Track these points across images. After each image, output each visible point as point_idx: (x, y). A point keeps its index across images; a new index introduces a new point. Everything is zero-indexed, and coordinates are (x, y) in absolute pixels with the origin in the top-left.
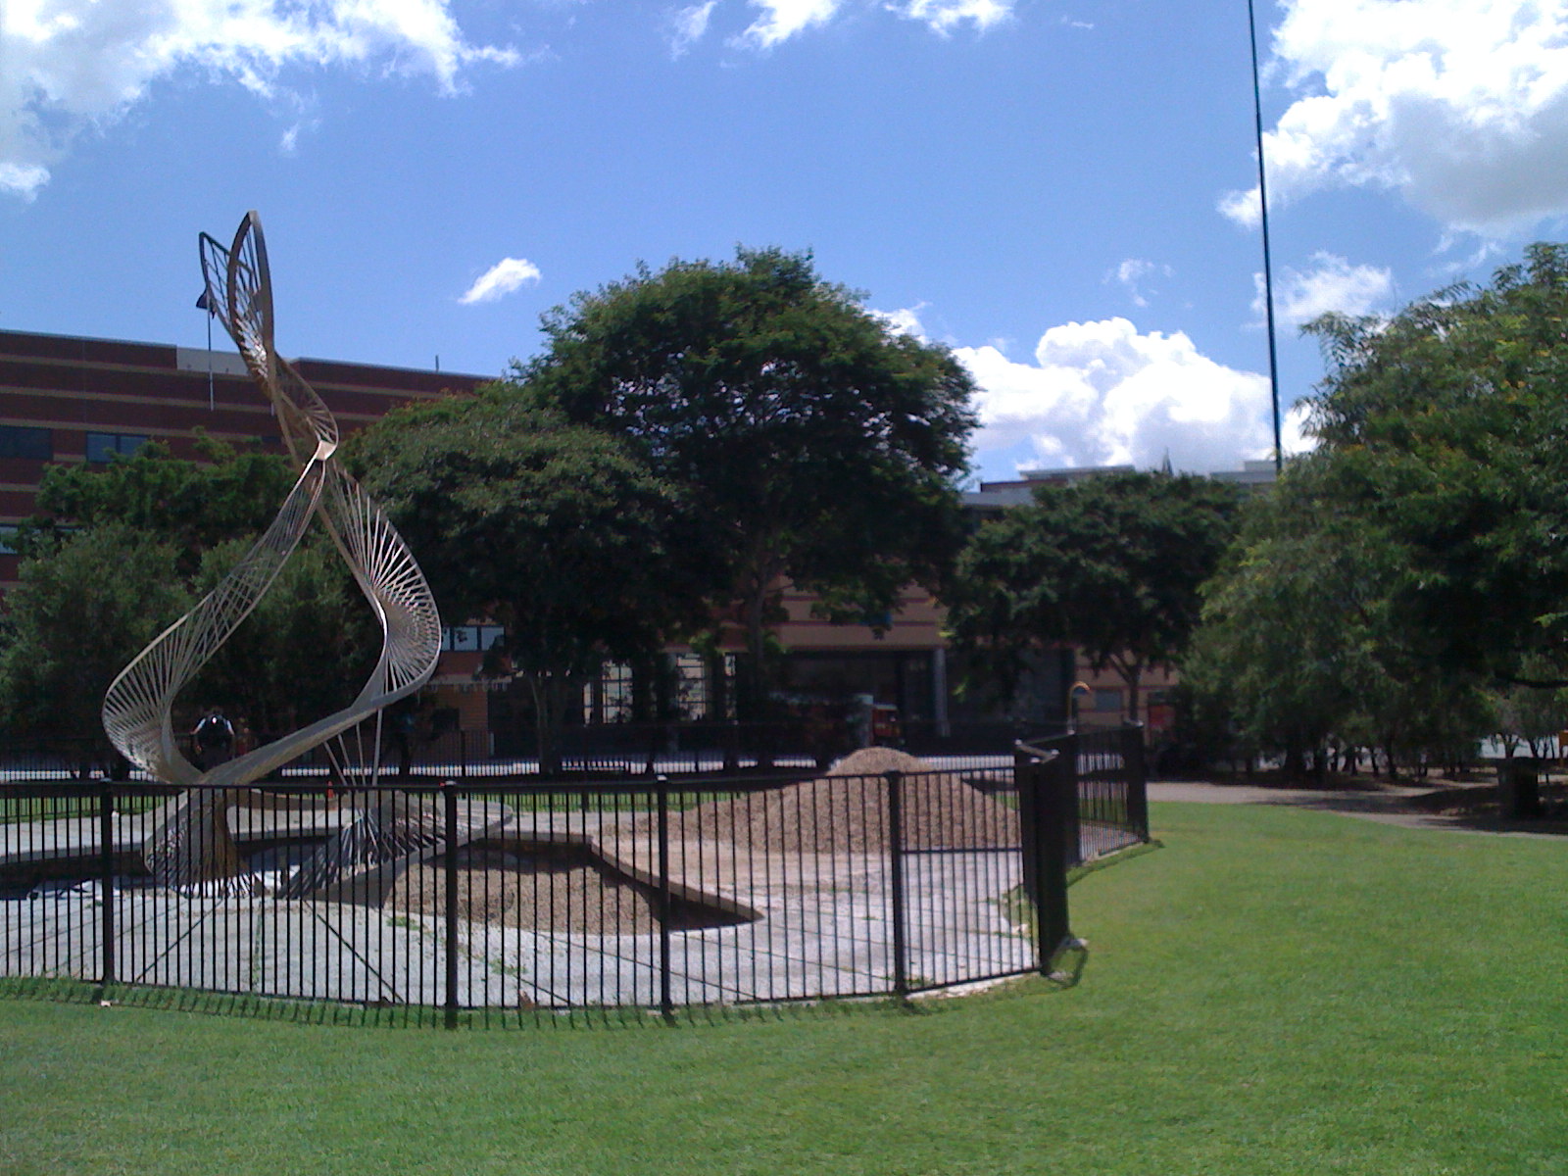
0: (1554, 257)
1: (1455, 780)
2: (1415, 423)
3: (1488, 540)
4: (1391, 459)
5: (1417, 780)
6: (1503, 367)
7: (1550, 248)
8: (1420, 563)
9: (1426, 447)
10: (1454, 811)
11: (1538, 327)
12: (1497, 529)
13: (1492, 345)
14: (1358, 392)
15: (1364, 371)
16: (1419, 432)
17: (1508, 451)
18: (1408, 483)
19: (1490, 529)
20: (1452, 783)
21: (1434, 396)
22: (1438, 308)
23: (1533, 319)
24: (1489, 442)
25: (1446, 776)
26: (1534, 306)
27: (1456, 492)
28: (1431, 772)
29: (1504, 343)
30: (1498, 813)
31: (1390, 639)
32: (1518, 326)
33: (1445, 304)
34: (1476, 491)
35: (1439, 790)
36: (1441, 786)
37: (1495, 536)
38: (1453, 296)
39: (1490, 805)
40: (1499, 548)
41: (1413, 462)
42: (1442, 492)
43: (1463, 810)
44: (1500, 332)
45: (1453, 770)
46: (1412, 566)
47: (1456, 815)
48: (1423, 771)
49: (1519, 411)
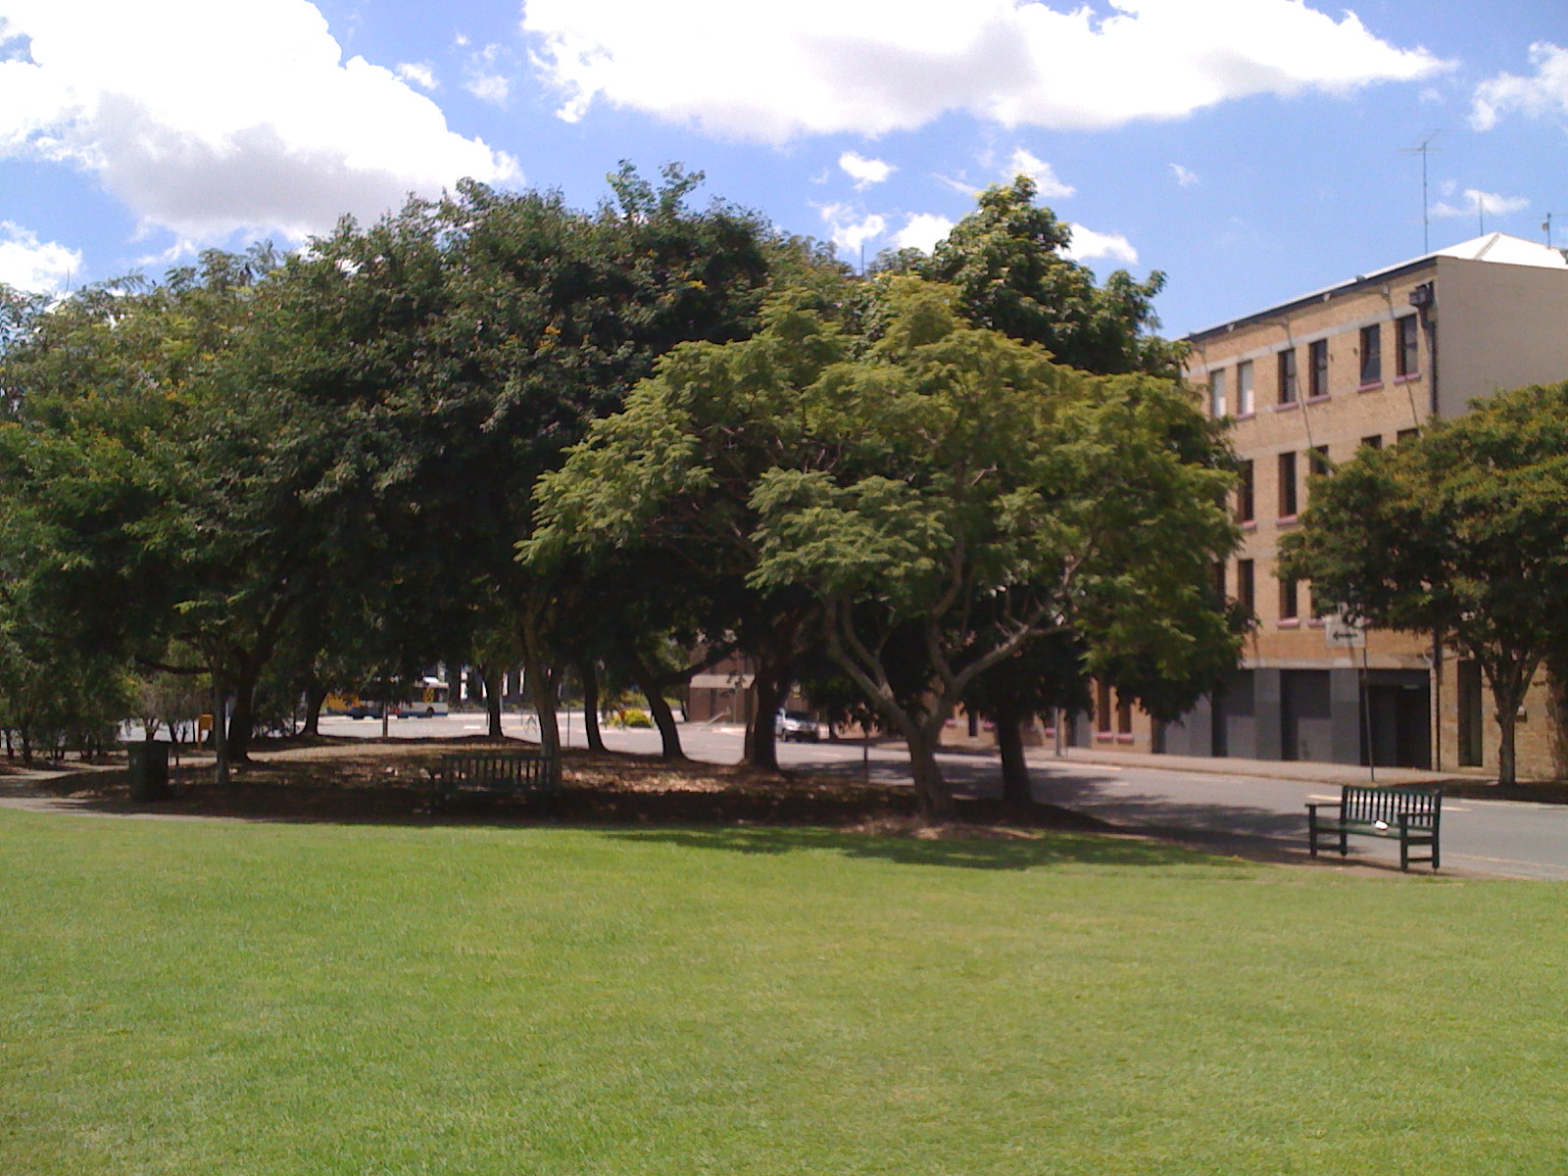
0: (227, 266)
1: (91, 764)
2: (75, 408)
3: (137, 528)
4: (47, 440)
5: (52, 763)
6: (168, 363)
7: (224, 257)
8: (66, 545)
9: (83, 431)
10: (84, 794)
11: (205, 331)
12: (145, 518)
13: (158, 341)
14: (19, 368)
15: (30, 348)
16: (77, 417)
17: (163, 445)
18: (61, 464)
19: (138, 518)
20: (88, 767)
21: (97, 384)
22: (112, 298)
23: (201, 323)
24: (146, 435)
25: (83, 759)
26: (204, 310)
27: (108, 480)
28: (68, 755)
29: (170, 341)
30: (127, 795)
31: (30, 619)
32: (187, 327)
33: (119, 293)
34: (129, 480)
35: (74, 773)
36: (77, 769)
37: (144, 525)
38: (127, 287)
39: (120, 787)
40: (147, 537)
41: (69, 445)
42: (94, 478)
43: (92, 793)
44: (169, 330)
45: (90, 753)
46: (58, 548)
47: (85, 798)
48: (59, 753)
49: (179, 409)
